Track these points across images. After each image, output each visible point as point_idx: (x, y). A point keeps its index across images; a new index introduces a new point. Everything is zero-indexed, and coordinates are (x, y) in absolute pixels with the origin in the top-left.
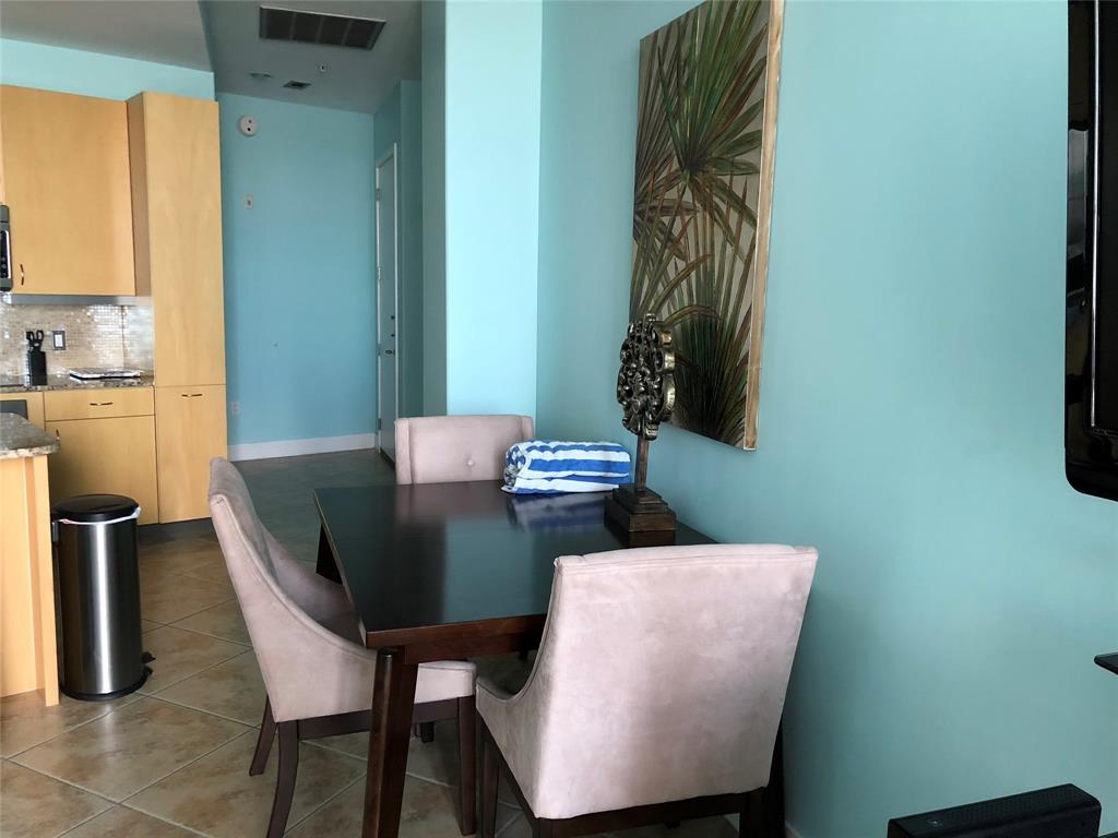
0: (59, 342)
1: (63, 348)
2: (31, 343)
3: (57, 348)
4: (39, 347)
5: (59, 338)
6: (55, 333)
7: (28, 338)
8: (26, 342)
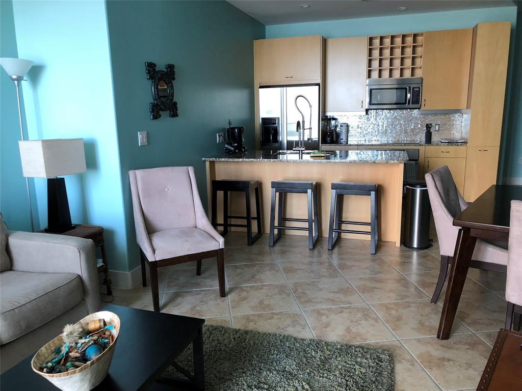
0: (437, 129)
1: (439, 130)
2: (427, 129)
3: (436, 131)
4: (430, 130)
5: (437, 127)
6: (436, 125)
7: (426, 127)
8: (425, 128)
